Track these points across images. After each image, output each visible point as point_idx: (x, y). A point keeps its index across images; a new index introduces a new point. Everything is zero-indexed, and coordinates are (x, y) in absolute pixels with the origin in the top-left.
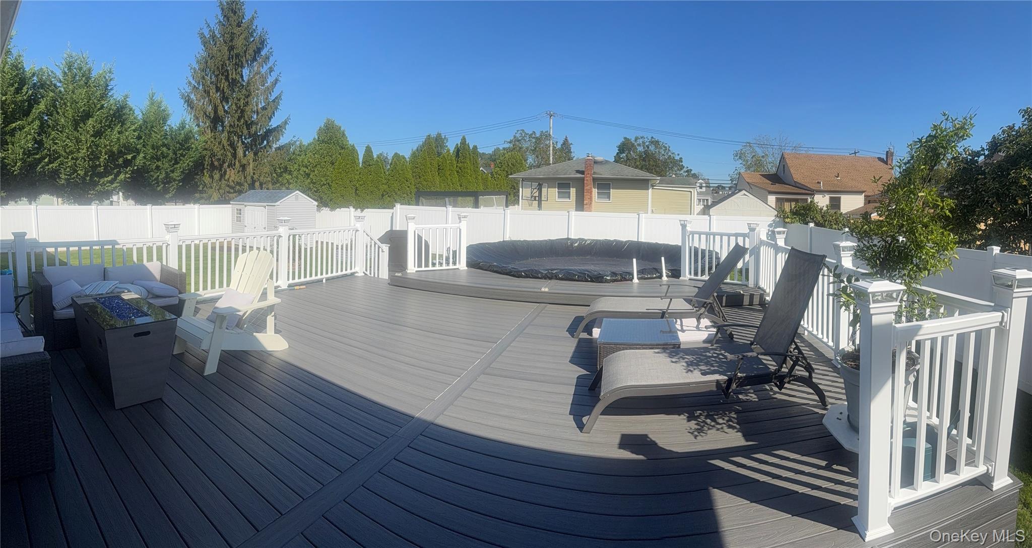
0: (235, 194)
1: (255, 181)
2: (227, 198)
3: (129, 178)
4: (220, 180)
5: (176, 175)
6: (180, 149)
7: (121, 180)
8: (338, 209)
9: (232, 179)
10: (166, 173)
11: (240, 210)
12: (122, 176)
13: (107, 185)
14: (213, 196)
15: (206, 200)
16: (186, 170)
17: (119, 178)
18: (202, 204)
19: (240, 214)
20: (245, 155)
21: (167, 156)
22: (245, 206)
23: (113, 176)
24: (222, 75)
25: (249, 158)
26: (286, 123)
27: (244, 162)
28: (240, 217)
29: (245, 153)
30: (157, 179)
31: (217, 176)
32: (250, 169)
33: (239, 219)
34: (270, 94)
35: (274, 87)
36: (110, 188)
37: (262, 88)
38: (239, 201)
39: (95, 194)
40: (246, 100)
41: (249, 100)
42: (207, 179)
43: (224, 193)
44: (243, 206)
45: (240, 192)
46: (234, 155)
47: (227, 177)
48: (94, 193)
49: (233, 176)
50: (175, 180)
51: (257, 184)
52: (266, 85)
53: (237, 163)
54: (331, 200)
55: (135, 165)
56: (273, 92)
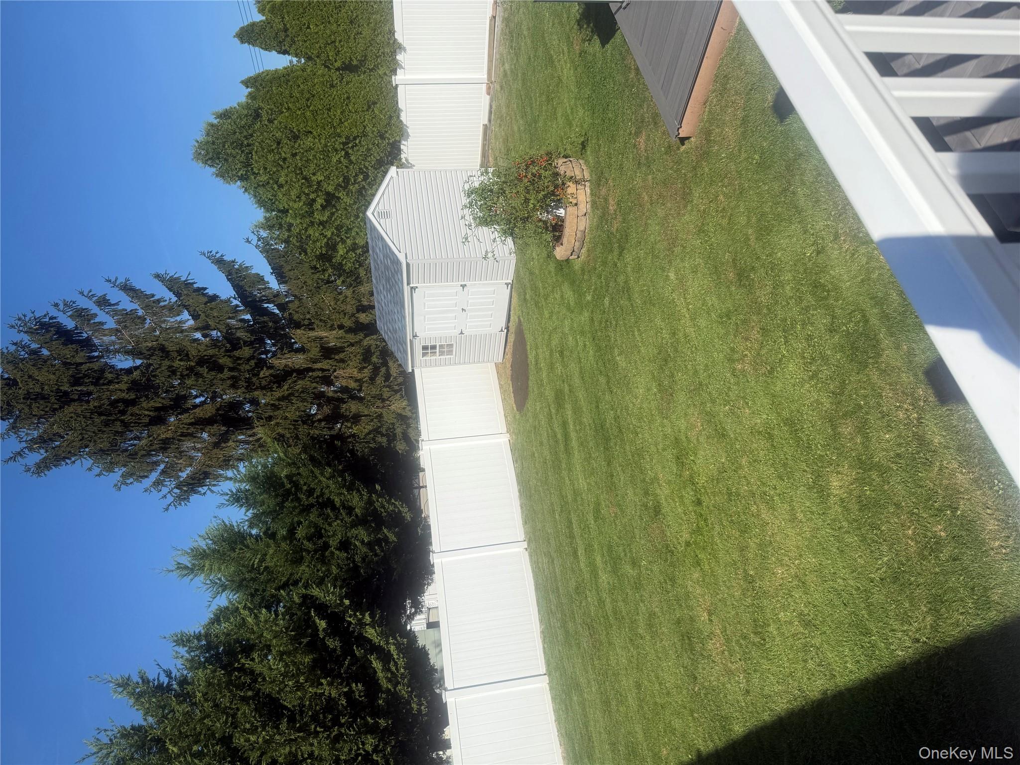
0: (391, 364)
1: (357, 322)
2: (400, 380)
3: (372, 616)
4: (361, 399)
5: (357, 501)
6: (298, 500)
7: (381, 634)
8: (403, 117)
9: (355, 373)
10: (354, 525)
11: (425, 348)
12: (371, 633)
13: (394, 669)
14: (399, 411)
15: (408, 426)
16: (344, 480)
17: (376, 640)
18: (419, 434)
19: (434, 347)
20: (302, 350)
21: (316, 526)
22: (415, 336)
23: (372, 658)
24: (123, 413)
25: (304, 340)
26: (220, 262)
27: (315, 352)
28: (441, 346)
29: (298, 351)
30: (370, 545)
31: (353, 407)
32: (332, 337)
33: (447, 349)
34: (159, 301)
35: (142, 292)
36: (401, 662)
37: (148, 321)
38: (406, 352)
39: (419, 696)
40: (175, 354)
41: (174, 348)
42: (362, 429)
43: (389, 386)
44: (416, 342)
45: (386, 354)
46: (301, 373)
47: (353, 385)
48: (415, 700)
49: (349, 370)
50: (370, 502)
51: (363, 318)
52: (141, 312)
53: (318, 366)
54: (382, 137)
55: (342, 604)
56: (153, 296)
